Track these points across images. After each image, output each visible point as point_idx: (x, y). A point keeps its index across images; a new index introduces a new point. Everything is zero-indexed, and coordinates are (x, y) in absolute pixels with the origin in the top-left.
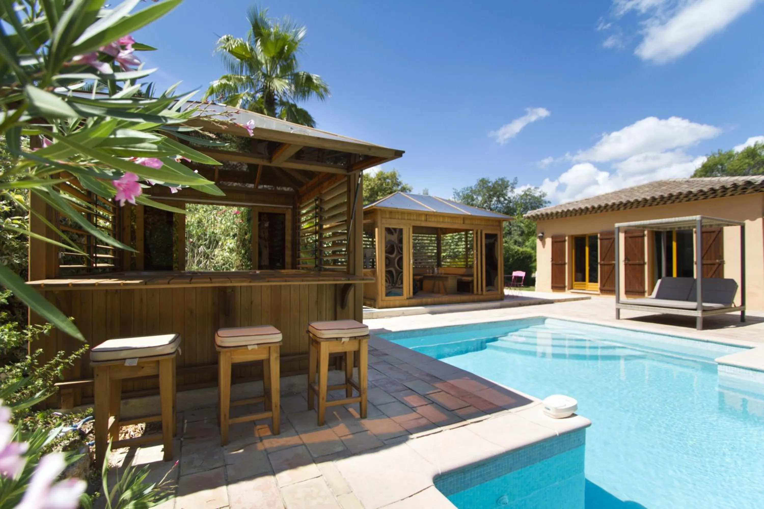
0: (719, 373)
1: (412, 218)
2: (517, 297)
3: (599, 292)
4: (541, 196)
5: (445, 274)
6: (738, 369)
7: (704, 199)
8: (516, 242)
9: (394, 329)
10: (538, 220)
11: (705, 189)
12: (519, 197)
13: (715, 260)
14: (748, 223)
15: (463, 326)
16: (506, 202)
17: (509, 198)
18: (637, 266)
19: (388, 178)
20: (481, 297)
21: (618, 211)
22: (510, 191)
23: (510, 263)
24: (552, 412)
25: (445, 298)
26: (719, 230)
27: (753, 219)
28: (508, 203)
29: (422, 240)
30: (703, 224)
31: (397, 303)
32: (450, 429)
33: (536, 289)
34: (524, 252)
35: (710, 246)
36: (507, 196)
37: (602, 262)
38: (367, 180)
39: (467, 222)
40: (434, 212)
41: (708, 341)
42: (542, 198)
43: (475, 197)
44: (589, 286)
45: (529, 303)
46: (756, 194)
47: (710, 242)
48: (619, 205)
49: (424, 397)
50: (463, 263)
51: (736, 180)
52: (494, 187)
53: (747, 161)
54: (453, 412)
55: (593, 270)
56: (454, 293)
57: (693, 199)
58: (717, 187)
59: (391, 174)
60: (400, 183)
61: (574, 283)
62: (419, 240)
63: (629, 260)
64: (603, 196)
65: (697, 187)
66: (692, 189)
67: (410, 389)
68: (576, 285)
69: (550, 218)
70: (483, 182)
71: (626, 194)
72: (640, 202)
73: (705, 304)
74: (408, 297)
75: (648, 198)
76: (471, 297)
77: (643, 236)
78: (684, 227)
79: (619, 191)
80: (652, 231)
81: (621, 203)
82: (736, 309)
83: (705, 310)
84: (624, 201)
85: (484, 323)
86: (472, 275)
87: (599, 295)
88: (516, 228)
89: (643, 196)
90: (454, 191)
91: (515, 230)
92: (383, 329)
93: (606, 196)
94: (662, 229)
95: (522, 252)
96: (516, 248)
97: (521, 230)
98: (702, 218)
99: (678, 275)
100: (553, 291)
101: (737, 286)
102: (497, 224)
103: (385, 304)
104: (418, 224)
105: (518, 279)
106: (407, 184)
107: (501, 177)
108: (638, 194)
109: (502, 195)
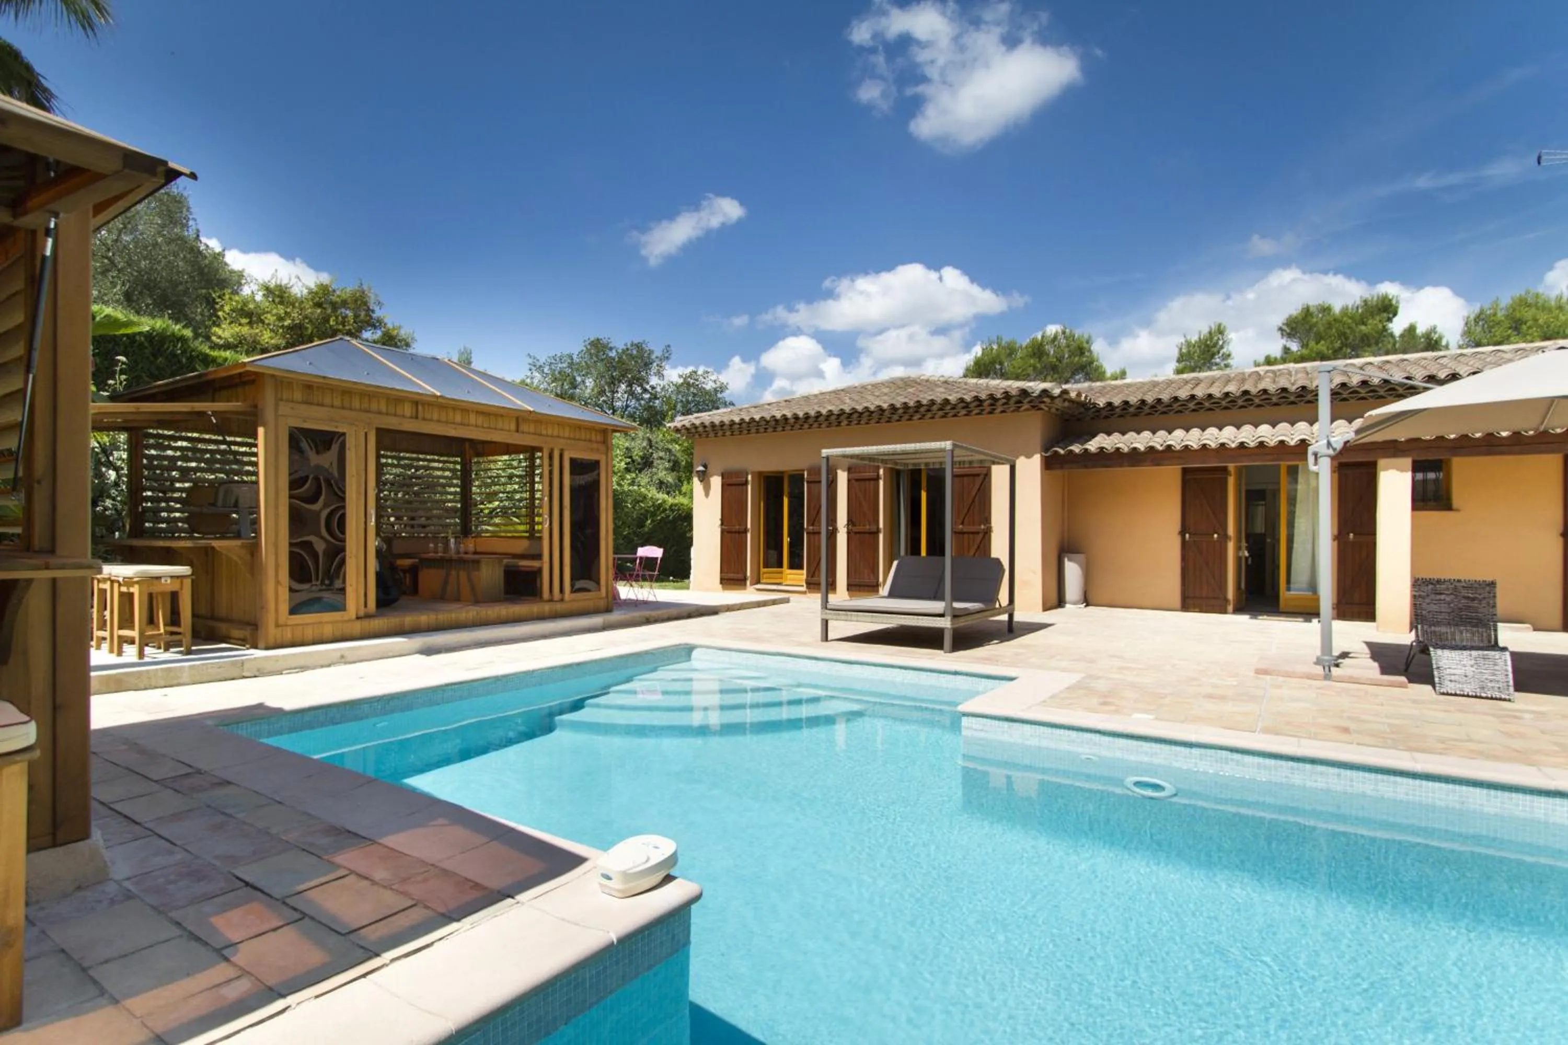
0: (964, 732)
1: (374, 406)
2: (645, 603)
3: (804, 589)
4: (716, 390)
5: (475, 553)
6: (989, 720)
7: (966, 415)
8: (661, 485)
9: (289, 704)
10: (697, 436)
11: (968, 398)
12: (672, 388)
13: (980, 525)
14: (1021, 462)
15: (497, 679)
16: (647, 396)
17: (653, 388)
18: (867, 535)
19: (344, 303)
20: (559, 607)
21: (838, 428)
22: (655, 374)
23: (646, 529)
24: (616, 884)
25: (470, 612)
26: (985, 472)
27: (1029, 456)
28: (650, 399)
29: (427, 468)
30: (955, 459)
31: (328, 630)
32: (317, 997)
33: (691, 585)
34: (676, 505)
35: (973, 501)
36: (648, 383)
37: (811, 528)
38: (281, 303)
39: (524, 427)
40: (435, 396)
41: (956, 673)
42: (719, 395)
43: (579, 379)
44: (789, 576)
45: (666, 616)
46: (1033, 412)
47: (974, 493)
48: (839, 415)
49: (284, 903)
50: (522, 528)
51: (1010, 386)
52: (620, 360)
53: (1032, 361)
54: (351, 936)
55: (796, 545)
56: (493, 600)
57: (951, 414)
58: (983, 396)
59: (354, 295)
60: (380, 321)
61: (763, 570)
62: (417, 468)
63: (854, 525)
64: (816, 396)
65: (957, 392)
66: (950, 395)
67: (247, 884)
68: (765, 576)
69: (720, 433)
70: (598, 347)
71: (853, 396)
72: (872, 412)
73: (957, 605)
74: (362, 613)
75: (885, 406)
76: (534, 608)
77: (877, 479)
78: (934, 463)
79: (843, 390)
80: (892, 469)
81: (842, 412)
82: (1001, 611)
83: (956, 615)
84: (847, 409)
85: (553, 669)
86: (539, 557)
87: (804, 593)
88: (661, 454)
89: (878, 403)
90: (531, 361)
91: (661, 458)
92: (260, 706)
93: (821, 397)
94: (901, 464)
95: (672, 505)
96: (661, 496)
97: (673, 458)
98: (955, 446)
99: (929, 553)
100: (724, 588)
101: (1004, 571)
102: (599, 437)
103: (288, 635)
104: (392, 423)
105: (649, 562)
106: (400, 327)
107: (636, 342)
108: (870, 398)
109: (638, 379)
